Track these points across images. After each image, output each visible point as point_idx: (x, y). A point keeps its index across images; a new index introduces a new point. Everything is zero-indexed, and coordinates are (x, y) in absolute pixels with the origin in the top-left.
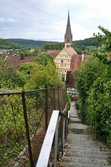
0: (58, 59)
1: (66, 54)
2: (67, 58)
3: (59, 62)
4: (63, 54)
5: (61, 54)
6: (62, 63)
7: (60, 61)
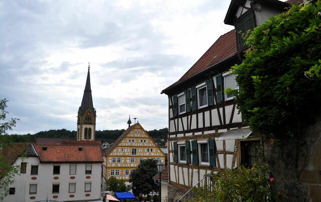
0: (123, 146)
1: (143, 136)
2: (145, 144)
3: (127, 154)
4: (136, 135)
5: (132, 136)
6: (134, 155)
7: (129, 150)
